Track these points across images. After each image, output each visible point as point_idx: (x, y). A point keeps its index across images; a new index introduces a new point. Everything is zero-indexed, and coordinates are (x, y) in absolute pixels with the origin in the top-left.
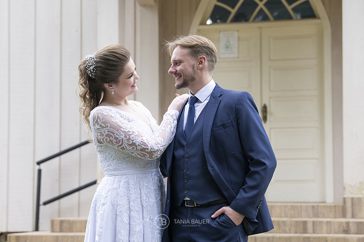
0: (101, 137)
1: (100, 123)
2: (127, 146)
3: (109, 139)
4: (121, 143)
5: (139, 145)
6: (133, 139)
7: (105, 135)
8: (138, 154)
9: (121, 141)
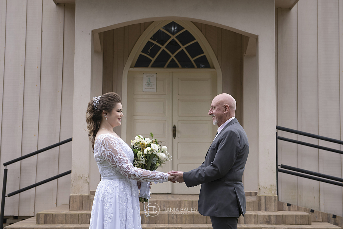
0: (104, 156)
1: (106, 147)
2: (117, 166)
3: (108, 158)
4: (114, 163)
5: (125, 168)
6: (123, 164)
7: (107, 155)
8: (122, 173)
9: (115, 162)
